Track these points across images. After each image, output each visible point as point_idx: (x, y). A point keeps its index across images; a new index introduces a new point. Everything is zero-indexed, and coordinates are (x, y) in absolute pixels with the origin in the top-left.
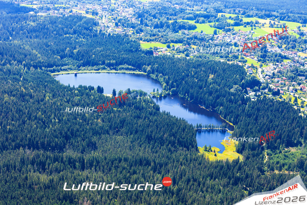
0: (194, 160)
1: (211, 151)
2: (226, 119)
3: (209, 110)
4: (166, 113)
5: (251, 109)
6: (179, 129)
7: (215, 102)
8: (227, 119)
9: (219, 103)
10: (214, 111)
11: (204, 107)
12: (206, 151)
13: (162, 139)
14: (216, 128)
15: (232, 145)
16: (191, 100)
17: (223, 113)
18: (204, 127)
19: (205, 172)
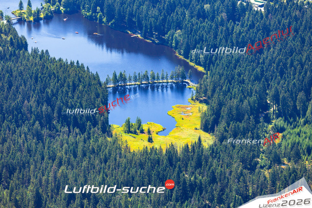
0: (93, 151)
1: (142, 132)
2: (188, 59)
3: (151, 40)
4: (40, 53)
5: (246, 29)
6: (62, 86)
7: (164, 20)
8: (191, 57)
9: (173, 22)
10: (163, 42)
11: (139, 35)
12: (129, 132)
13: (21, 111)
14: (161, 81)
15: (195, 114)
16: (108, 21)
17: (182, 45)
18: (132, 79)
19: (115, 177)
